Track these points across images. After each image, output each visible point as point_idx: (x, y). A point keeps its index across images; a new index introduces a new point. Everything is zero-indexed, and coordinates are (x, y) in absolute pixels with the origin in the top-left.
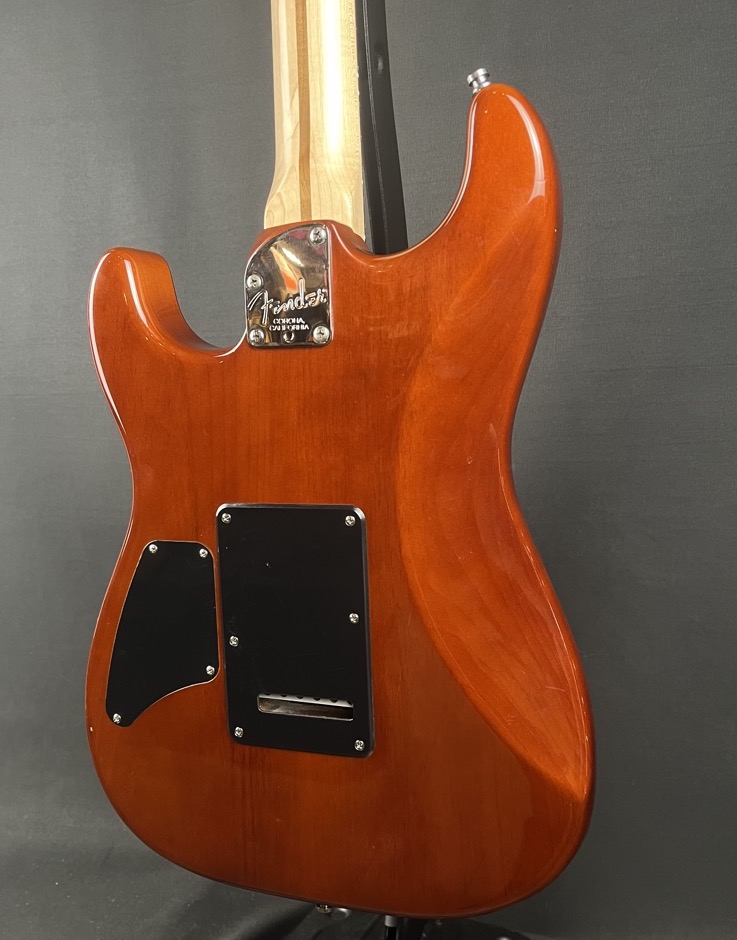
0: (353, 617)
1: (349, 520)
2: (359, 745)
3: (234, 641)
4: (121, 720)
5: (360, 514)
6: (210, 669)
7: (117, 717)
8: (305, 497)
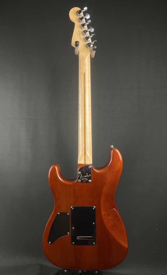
0: (94, 223)
1: (94, 209)
2: (94, 243)
3: (73, 228)
4: (51, 243)
5: (95, 207)
6: (68, 233)
7: (50, 243)
8: (86, 205)
